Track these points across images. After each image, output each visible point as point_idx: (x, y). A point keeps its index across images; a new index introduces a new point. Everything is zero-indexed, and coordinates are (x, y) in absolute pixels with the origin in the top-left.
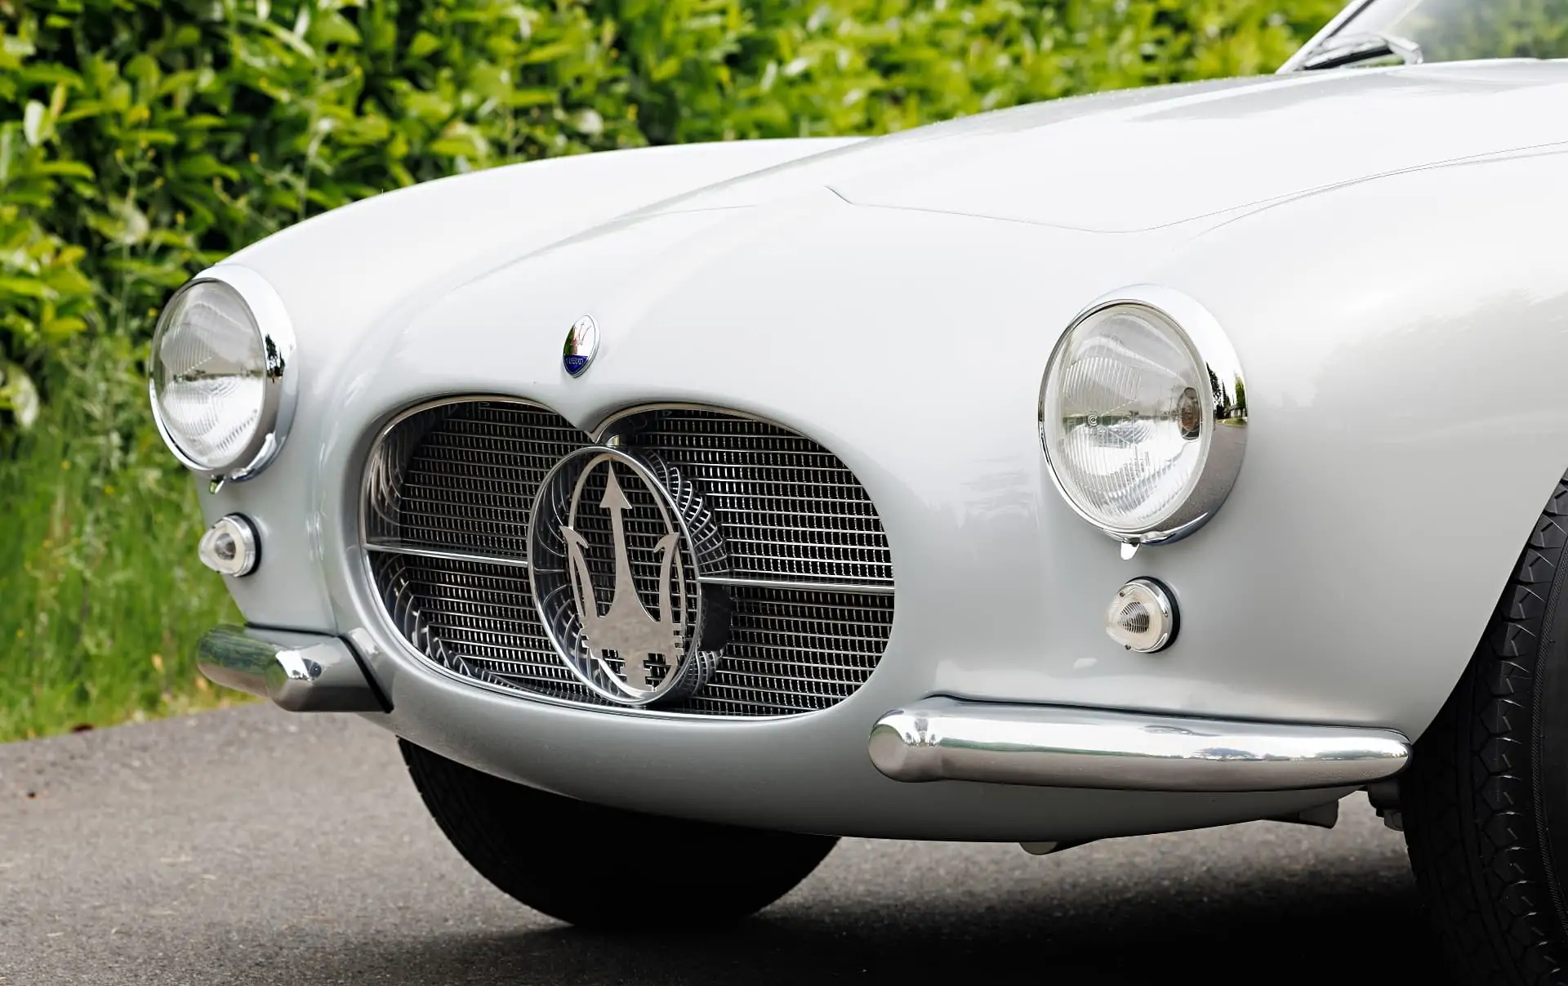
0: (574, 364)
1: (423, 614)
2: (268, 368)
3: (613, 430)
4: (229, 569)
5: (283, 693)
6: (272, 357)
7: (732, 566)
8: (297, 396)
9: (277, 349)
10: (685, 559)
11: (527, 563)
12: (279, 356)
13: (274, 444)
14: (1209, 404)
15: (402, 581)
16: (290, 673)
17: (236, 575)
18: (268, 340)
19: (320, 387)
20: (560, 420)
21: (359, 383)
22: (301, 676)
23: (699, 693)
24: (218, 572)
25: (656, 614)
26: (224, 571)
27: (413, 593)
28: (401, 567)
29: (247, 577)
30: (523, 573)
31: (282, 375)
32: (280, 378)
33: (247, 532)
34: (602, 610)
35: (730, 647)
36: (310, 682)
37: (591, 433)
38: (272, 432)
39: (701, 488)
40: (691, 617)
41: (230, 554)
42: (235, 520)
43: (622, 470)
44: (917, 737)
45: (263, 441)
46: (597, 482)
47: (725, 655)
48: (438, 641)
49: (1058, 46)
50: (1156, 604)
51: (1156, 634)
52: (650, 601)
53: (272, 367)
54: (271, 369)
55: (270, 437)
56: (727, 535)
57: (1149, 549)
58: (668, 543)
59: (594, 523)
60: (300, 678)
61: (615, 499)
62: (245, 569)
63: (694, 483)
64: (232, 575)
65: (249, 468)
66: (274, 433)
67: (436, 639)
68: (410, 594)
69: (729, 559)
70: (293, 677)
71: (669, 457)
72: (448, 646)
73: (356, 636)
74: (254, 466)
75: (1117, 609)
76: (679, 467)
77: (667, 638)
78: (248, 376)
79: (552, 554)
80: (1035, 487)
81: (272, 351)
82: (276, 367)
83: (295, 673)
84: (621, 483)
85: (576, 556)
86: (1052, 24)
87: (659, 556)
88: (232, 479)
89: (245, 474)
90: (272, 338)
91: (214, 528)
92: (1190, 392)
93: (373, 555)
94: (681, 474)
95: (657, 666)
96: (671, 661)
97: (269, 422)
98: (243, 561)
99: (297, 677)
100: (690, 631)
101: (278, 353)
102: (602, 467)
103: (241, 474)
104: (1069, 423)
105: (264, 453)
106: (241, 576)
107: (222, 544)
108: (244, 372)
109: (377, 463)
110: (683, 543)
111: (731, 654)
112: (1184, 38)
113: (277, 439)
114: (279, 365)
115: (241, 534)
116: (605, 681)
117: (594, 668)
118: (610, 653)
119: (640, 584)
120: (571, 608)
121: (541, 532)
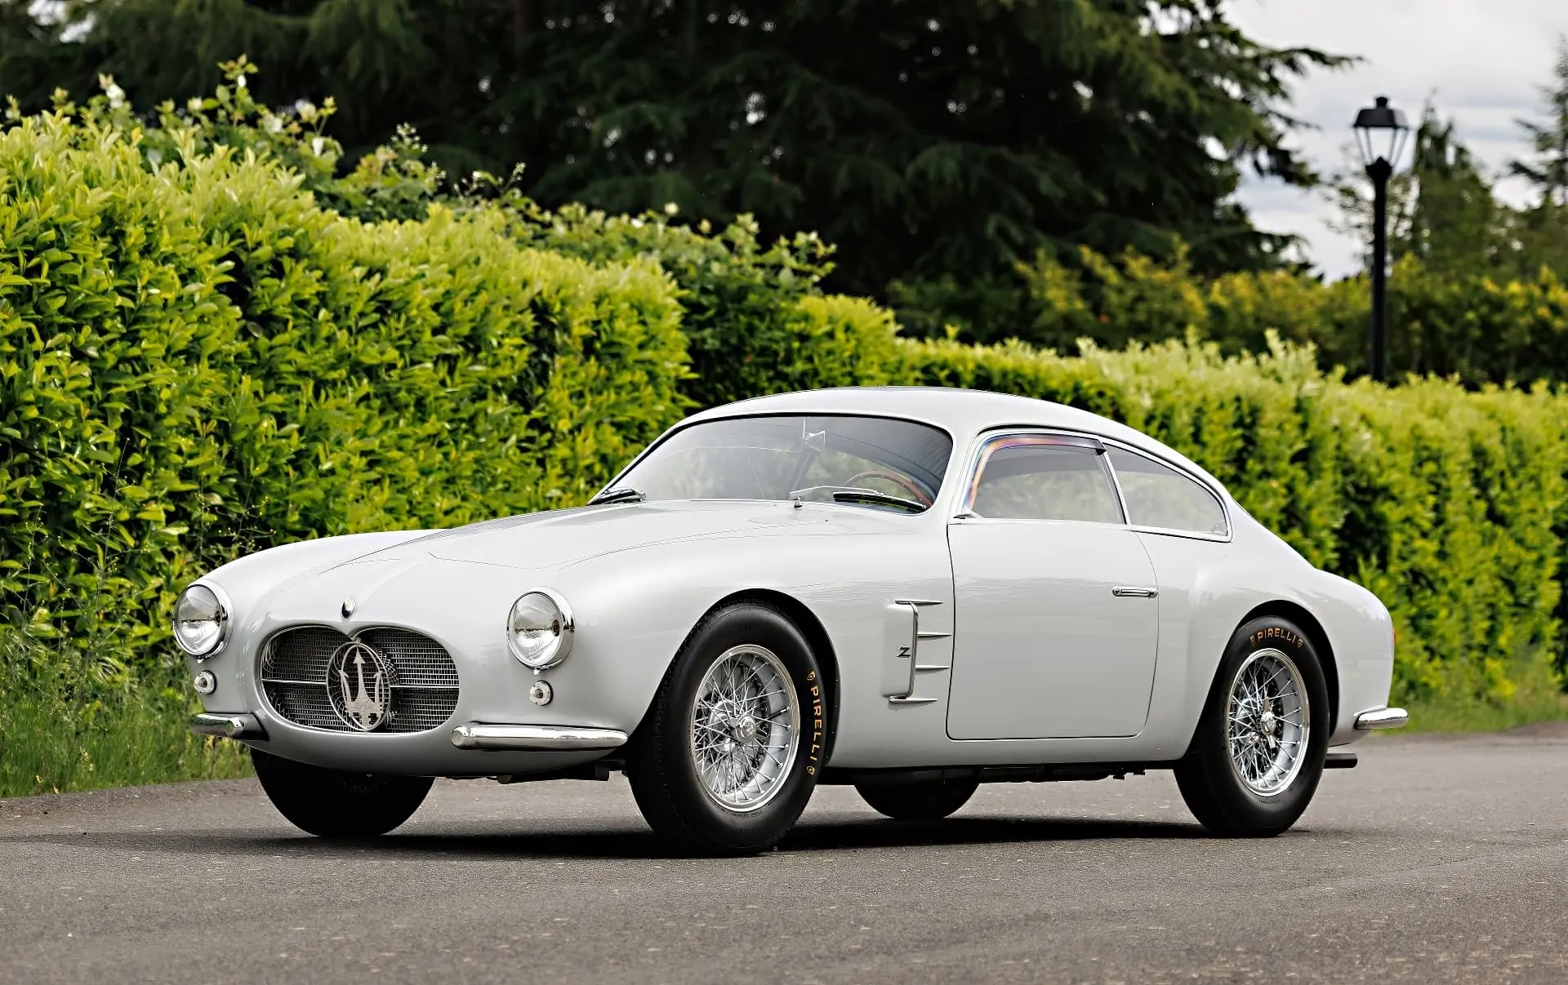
0: (346, 614)
1: (283, 706)
3: (359, 636)
4: (204, 691)
5: (232, 734)
6: (223, 613)
7: (401, 682)
8: (234, 627)
9: (225, 610)
10: (385, 680)
11: (326, 683)
13: (224, 645)
14: (562, 625)
15: (274, 693)
16: (234, 725)
17: (207, 693)
19: (241, 625)
20: (341, 634)
21: (258, 624)
23: (388, 727)
24: (199, 692)
25: (373, 700)
26: (202, 692)
28: (273, 689)
29: (211, 694)
30: (324, 686)
32: (227, 621)
33: (211, 677)
34: (353, 699)
35: (401, 710)
36: (242, 729)
37: (351, 637)
39: (388, 657)
40: (386, 701)
41: (204, 685)
42: (206, 673)
43: (361, 650)
44: (467, 735)
45: (219, 645)
46: (352, 655)
47: (398, 713)
49: (470, 447)
50: (545, 689)
51: (545, 700)
52: (372, 696)
54: (223, 618)
55: (222, 644)
56: (399, 672)
57: (543, 671)
58: (378, 675)
59: (351, 668)
60: (238, 727)
61: (359, 660)
62: (210, 691)
63: (387, 654)
64: (205, 693)
65: (213, 654)
66: (223, 642)
67: (287, 714)
68: (279, 697)
69: (400, 680)
70: (236, 727)
71: (377, 645)
73: (257, 713)
74: (215, 654)
75: (533, 690)
76: (381, 650)
77: (377, 708)
78: (213, 620)
79: (335, 681)
80: (506, 653)
81: (223, 611)
82: (225, 617)
83: (236, 725)
84: (362, 655)
85: (344, 680)
86: (466, 431)
87: (375, 680)
88: (206, 658)
89: (211, 657)
91: (198, 676)
92: (556, 621)
93: (264, 683)
94: (383, 651)
95: (373, 717)
96: (379, 716)
97: (222, 638)
98: (209, 688)
100: (386, 706)
101: (225, 612)
102: (355, 649)
104: (517, 631)
105: (219, 648)
106: (209, 693)
107: (201, 682)
108: (211, 619)
109: (267, 649)
110: (383, 675)
111: (401, 713)
112: (548, 435)
115: (209, 678)
116: (353, 724)
117: (349, 719)
118: (356, 714)
119: (367, 690)
120: (342, 699)
121: (331, 674)
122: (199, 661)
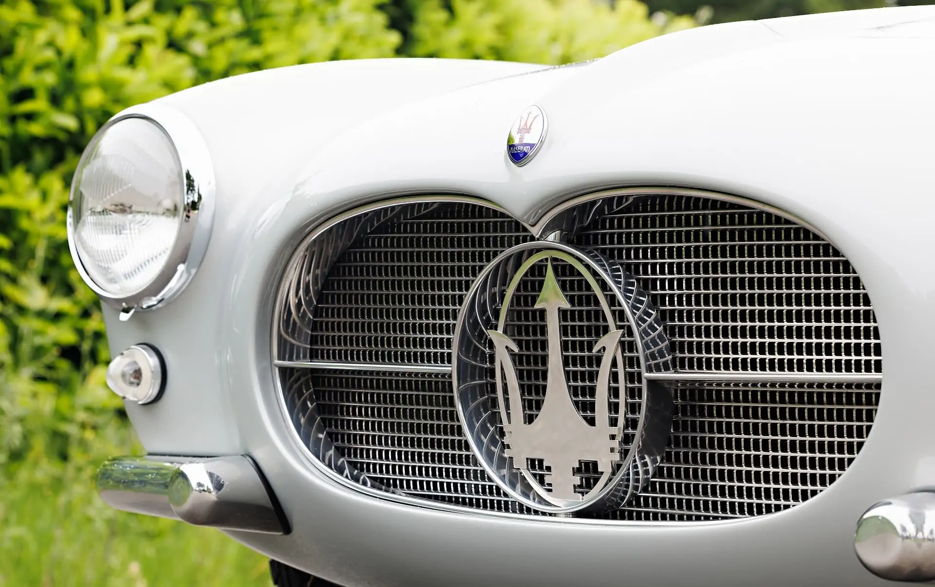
0: (517, 156)
1: (329, 435)
2: (186, 203)
4: (135, 396)
5: (187, 506)
6: (190, 192)
7: (680, 364)
8: (211, 230)
9: (196, 184)
11: (451, 368)
12: (197, 191)
13: (185, 276)
15: (309, 404)
16: (194, 485)
17: (140, 403)
18: (188, 176)
19: (232, 223)
22: (206, 489)
23: (629, 504)
24: (124, 398)
25: (591, 422)
26: (130, 397)
27: (319, 414)
28: (308, 389)
29: (150, 406)
31: (198, 209)
32: (196, 212)
33: (154, 361)
34: (531, 418)
35: (669, 454)
36: (213, 496)
37: (533, 226)
38: (184, 262)
39: (646, 287)
40: (632, 423)
41: (136, 381)
42: (142, 348)
44: (911, 530)
45: (175, 271)
47: (662, 461)
48: (344, 461)
52: (586, 408)
53: (190, 201)
54: (188, 204)
55: (181, 268)
56: (673, 334)
58: (609, 343)
60: (204, 490)
62: (150, 396)
63: (638, 280)
64: (136, 402)
65: (159, 297)
66: (186, 264)
67: (342, 460)
68: (317, 416)
69: (674, 359)
70: (197, 489)
72: (353, 465)
74: (164, 295)
76: (622, 265)
77: (601, 444)
78: (164, 213)
79: (477, 363)
81: (191, 186)
82: (193, 202)
83: (199, 485)
85: (504, 361)
87: (599, 358)
88: (142, 308)
89: (155, 303)
90: (191, 173)
91: (122, 354)
94: (624, 273)
95: (588, 472)
97: (182, 254)
98: (148, 388)
99: (202, 489)
100: (627, 439)
101: (196, 188)
103: (151, 303)
105: (174, 284)
106: (144, 405)
107: (130, 370)
108: (161, 211)
111: (669, 460)
113: (188, 270)
114: (196, 200)
115: (148, 362)
116: (527, 490)
117: (515, 479)
118: (535, 464)
119: (574, 391)
120: (495, 418)
121: (465, 343)
122: (124, 317)
